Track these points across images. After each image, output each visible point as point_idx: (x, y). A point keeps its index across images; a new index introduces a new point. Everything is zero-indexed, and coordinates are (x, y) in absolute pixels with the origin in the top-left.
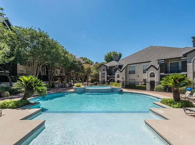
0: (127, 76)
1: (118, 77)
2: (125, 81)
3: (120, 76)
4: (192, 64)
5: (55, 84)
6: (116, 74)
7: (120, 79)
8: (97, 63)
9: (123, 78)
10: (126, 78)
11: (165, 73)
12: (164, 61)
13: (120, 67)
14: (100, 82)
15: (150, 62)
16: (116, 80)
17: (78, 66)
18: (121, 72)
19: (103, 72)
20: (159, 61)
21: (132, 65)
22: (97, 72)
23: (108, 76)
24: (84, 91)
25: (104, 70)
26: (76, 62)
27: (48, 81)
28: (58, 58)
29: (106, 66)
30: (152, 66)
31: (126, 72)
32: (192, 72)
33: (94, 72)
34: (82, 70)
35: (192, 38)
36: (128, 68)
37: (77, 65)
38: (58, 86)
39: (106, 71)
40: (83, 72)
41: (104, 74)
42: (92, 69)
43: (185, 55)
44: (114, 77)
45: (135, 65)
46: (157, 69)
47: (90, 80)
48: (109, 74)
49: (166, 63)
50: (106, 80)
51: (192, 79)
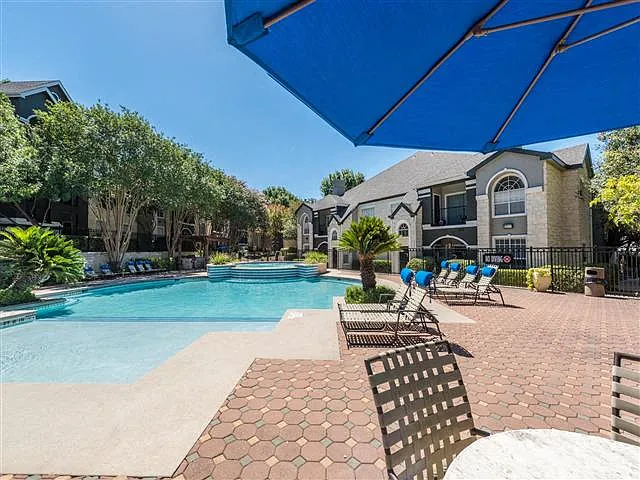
1: (335, 237)
3: (339, 235)
4: (486, 197)
5: (184, 260)
6: (331, 230)
7: (338, 244)
11: (432, 225)
12: (429, 190)
13: (341, 210)
14: (299, 254)
15: (404, 194)
16: (330, 247)
18: (340, 224)
19: (305, 226)
20: (420, 193)
21: (368, 206)
22: (293, 227)
23: (316, 236)
24: (230, 275)
25: (307, 220)
26: (241, 198)
27: (167, 250)
29: (312, 209)
30: (402, 205)
32: (488, 219)
33: (288, 226)
36: (360, 213)
38: (191, 265)
39: (310, 224)
41: (307, 231)
42: (285, 219)
43: (472, 174)
44: (327, 239)
45: (373, 205)
46: (413, 215)
48: (317, 230)
49: (437, 198)
50: (311, 248)
51: (488, 239)
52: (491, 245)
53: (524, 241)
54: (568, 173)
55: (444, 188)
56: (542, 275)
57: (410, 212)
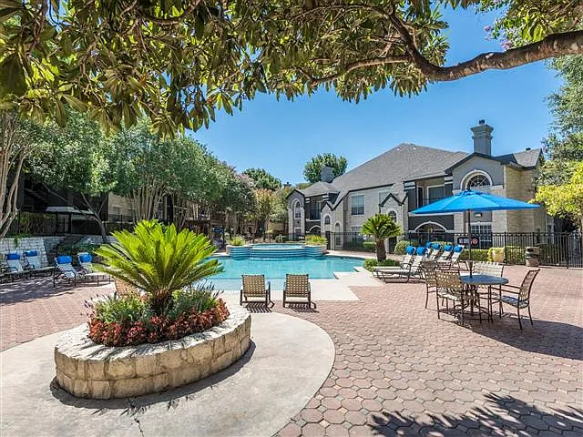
0: (348, 222)
1: (327, 223)
2: (342, 231)
3: (332, 219)
6: (324, 215)
7: (331, 228)
8: (288, 185)
9: (337, 224)
10: (345, 224)
12: (413, 183)
13: (333, 197)
14: (291, 237)
15: (392, 185)
16: (323, 231)
17: (240, 196)
18: (332, 210)
19: (296, 210)
20: (406, 184)
21: (357, 194)
22: (283, 211)
23: (308, 220)
25: (298, 205)
26: (234, 184)
28: (194, 179)
29: (303, 195)
30: (391, 195)
31: (345, 212)
33: (278, 210)
34: (250, 204)
35: (472, 129)
36: (350, 199)
37: (237, 193)
39: (302, 208)
40: (253, 212)
41: (298, 215)
42: (274, 203)
43: (449, 172)
44: (319, 223)
45: (363, 193)
46: (401, 204)
47: (270, 231)
48: (309, 215)
49: (420, 189)
50: (303, 231)
51: (462, 225)
52: (465, 230)
53: (490, 227)
54: (524, 173)
55: (426, 181)
56: (498, 252)
57: (398, 201)
